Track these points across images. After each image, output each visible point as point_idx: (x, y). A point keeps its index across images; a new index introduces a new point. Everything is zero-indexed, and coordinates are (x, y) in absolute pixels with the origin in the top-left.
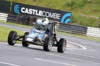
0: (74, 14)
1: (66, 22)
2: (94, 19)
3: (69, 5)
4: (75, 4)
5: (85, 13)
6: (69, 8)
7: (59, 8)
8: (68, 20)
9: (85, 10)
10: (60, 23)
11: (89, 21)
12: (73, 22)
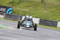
0: (14, 8)
1: (9, 13)
2: (26, 12)
3: (11, 3)
4: (14, 2)
5: (20, 8)
6: (11, 5)
7: (5, 5)
8: (11, 12)
9: (21, 6)
10: (6, 14)
11: (23, 12)
12: (13, 13)
